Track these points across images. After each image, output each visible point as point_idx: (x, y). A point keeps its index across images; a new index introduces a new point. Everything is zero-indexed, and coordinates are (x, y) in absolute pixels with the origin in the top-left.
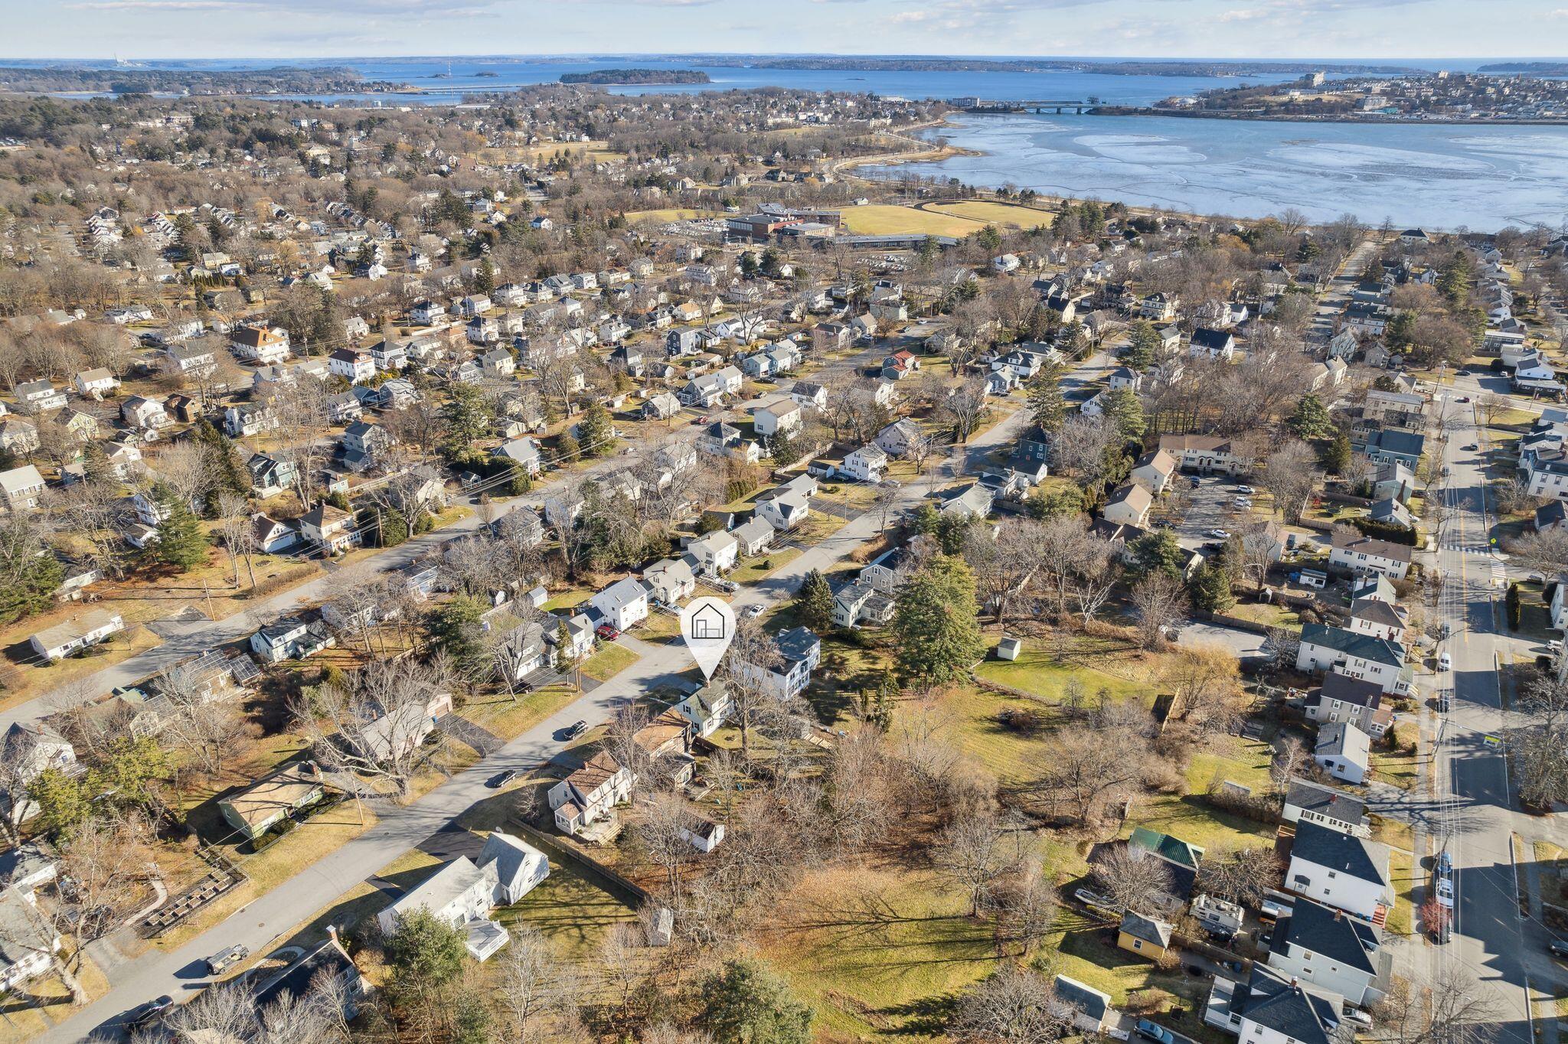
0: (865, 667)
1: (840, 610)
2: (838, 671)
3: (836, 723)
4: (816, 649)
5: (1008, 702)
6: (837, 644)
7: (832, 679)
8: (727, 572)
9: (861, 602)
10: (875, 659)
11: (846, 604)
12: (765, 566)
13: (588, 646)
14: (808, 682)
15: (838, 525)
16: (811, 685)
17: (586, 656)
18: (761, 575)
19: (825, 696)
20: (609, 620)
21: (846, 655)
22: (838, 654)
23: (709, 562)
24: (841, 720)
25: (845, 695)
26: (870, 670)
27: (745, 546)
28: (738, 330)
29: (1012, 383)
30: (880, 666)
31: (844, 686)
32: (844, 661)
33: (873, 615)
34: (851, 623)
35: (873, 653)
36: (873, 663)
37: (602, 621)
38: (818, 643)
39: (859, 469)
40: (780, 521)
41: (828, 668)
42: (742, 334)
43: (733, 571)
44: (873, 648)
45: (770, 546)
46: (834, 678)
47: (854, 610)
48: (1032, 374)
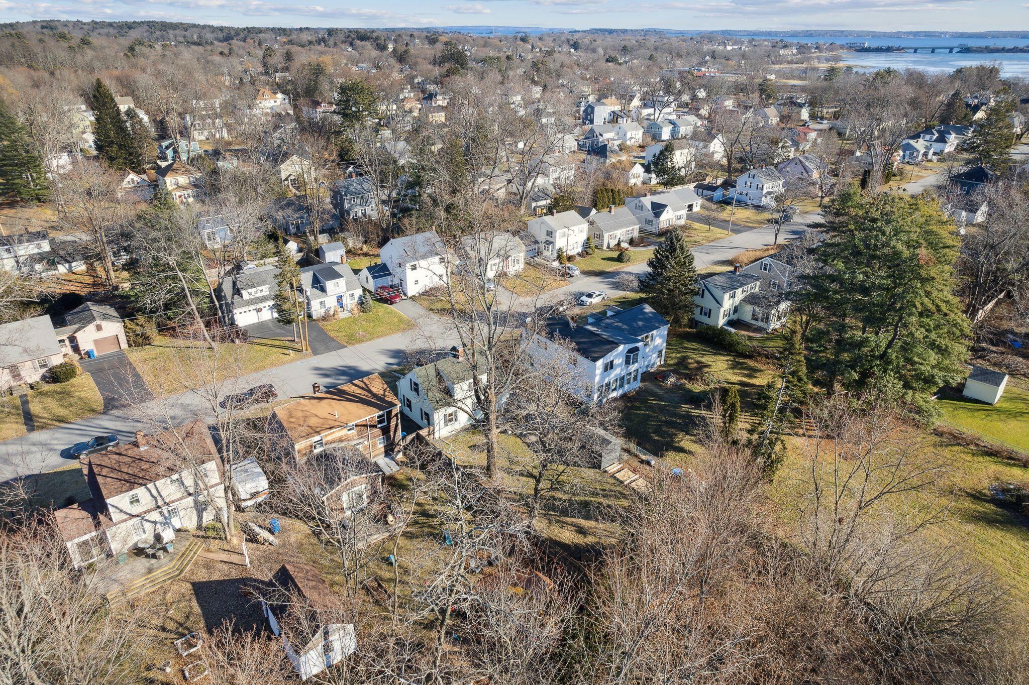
0: (735, 378)
1: (707, 302)
2: (690, 378)
3: (671, 456)
4: (658, 338)
5: (1001, 468)
6: (695, 345)
7: (678, 387)
8: (570, 258)
9: (740, 295)
10: (753, 372)
11: (717, 292)
12: (620, 259)
13: (350, 303)
14: (638, 385)
15: (719, 236)
16: (640, 392)
17: (342, 315)
18: (612, 267)
19: (662, 409)
20: (396, 281)
21: (706, 359)
22: (694, 358)
23: (548, 243)
24: (681, 450)
25: (696, 412)
26: (742, 384)
27: (600, 236)
28: (649, 115)
29: (926, 154)
30: (760, 381)
31: (697, 400)
32: (702, 366)
33: (754, 317)
34: (721, 322)
35: (751, 363)
36: (750, 376)
37: (387, 281)
38: (664, 330)
39: (753, 192)
40: (649, 222)
41: (675, 372)
42: (652, 117)
43: (578, 259)
44: (750, 357)
45: (631, 242)
46: (681, 387)
47: (728, 303)
48: (946, 151)
